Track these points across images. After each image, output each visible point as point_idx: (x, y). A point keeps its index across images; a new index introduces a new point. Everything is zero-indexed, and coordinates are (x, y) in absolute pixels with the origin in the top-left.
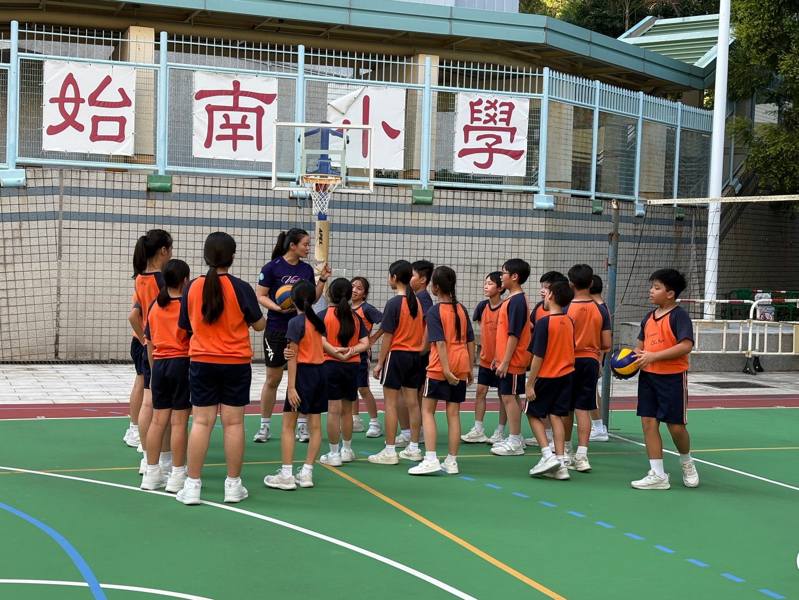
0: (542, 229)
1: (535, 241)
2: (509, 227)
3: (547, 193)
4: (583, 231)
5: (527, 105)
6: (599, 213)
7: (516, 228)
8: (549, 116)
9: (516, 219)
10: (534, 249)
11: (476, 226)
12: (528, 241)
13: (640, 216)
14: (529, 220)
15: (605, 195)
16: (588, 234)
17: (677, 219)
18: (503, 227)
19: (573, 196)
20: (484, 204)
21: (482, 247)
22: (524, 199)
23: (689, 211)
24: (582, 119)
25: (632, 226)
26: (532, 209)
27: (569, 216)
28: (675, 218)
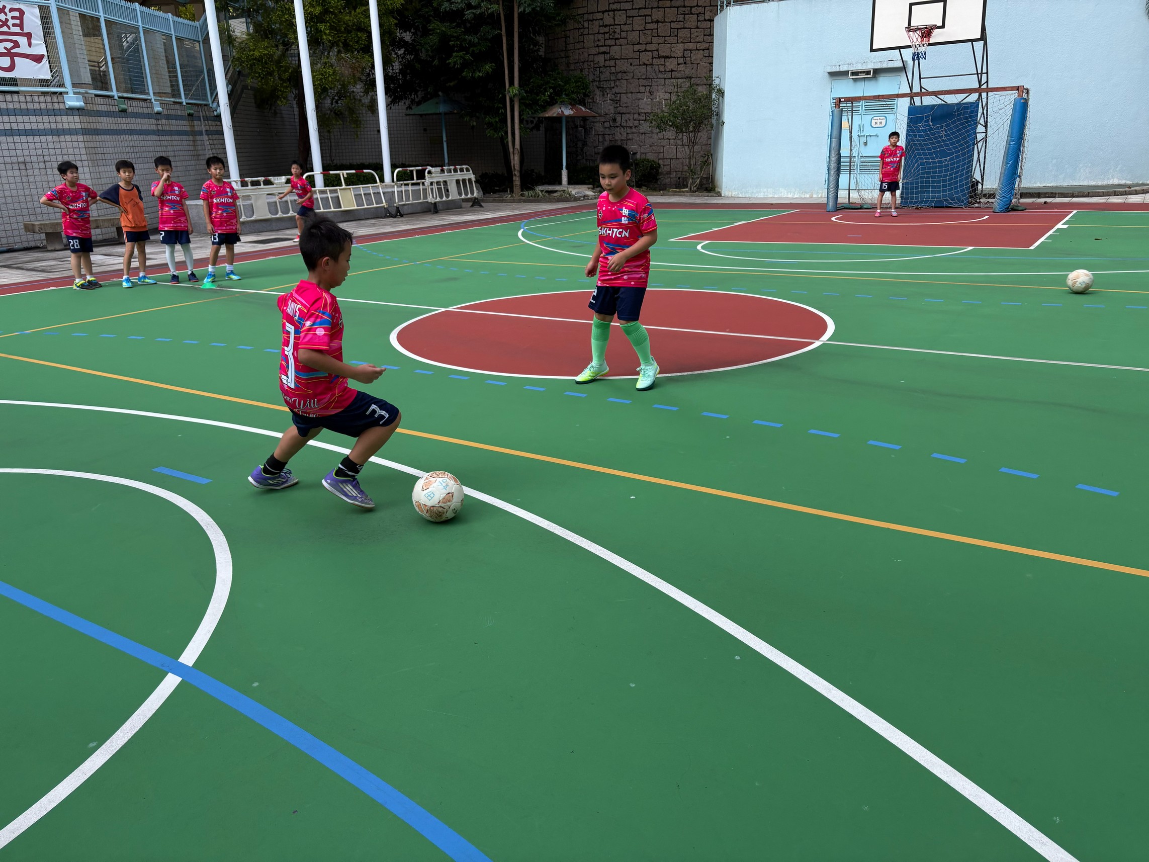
0: (78, 126)
1: (74, 138)
2: (47, 126)
3: (75, 93)
4: (114, 127)
5: (37, 11)
6: (124, 111)
7: (53, 126)
8: (61, 22)
9: (52, 118)
10: (75, 144)
11: (14, 126)
12: (68, 138)
13: (158, 113)
14: (64, 118)
15: (125, 95)
16: (119, 130)
17: (189, 115)
18: (41, 126)
19: (96, 95)
20: (17, 106)
21: (25, 146)
22: (55, 100)
23: (195, 108)
24: (91, 26)
25: (154, 121)
26: (64, 108)
27: (99, 114)
28: (187, 115)
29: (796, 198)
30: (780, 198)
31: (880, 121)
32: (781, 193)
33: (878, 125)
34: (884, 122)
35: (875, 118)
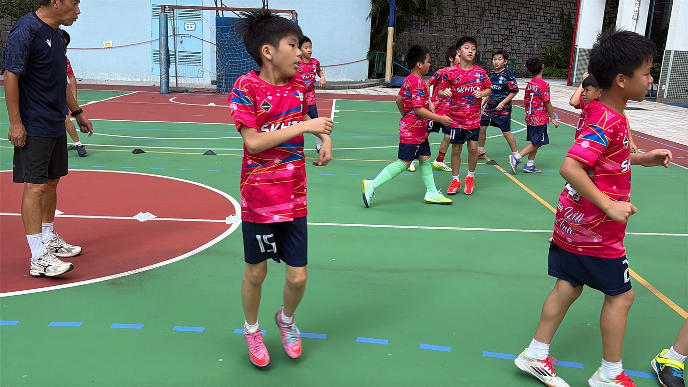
29: (129, 81)
30: (116, 81)
31: (191, 26)
32: (116, 76)
33: (190, 29)
34: (194, 26)
35: (187, 23)
